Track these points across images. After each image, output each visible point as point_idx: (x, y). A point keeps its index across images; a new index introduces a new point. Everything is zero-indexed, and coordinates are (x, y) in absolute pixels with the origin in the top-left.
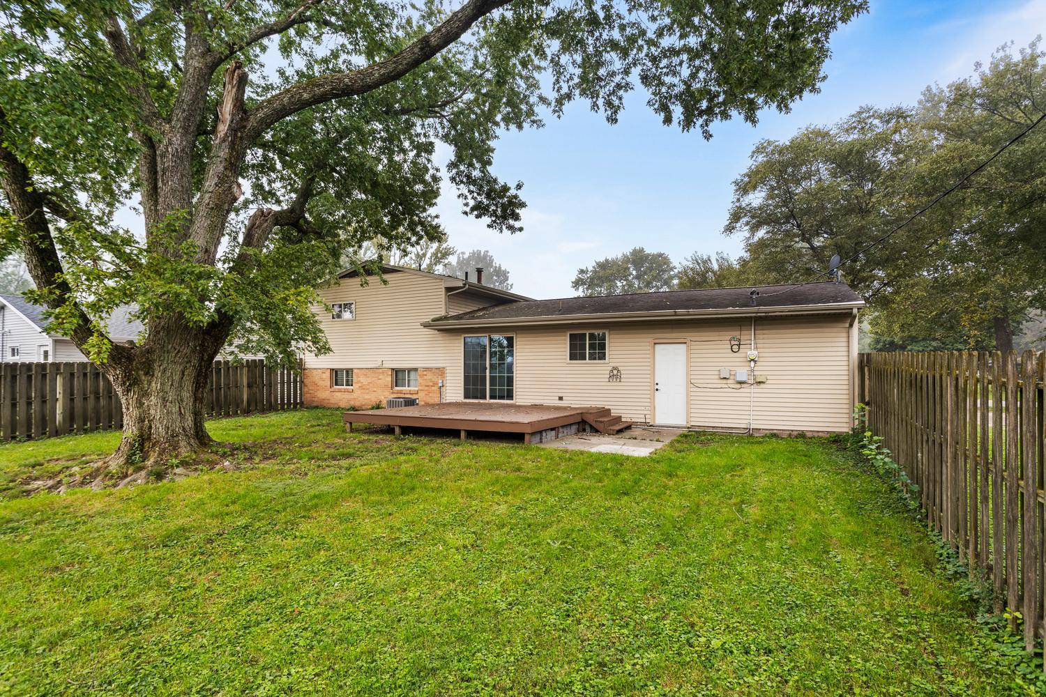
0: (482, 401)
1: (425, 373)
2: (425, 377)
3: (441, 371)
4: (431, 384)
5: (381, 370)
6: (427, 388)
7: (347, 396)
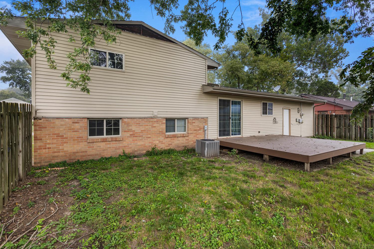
0: (228, 137)
1: (194, 121)
2: (194, 124)
3: (205, 120)
4: (198, 129)
5: (155, 120)
6: (195, 132)
7: (114, 145)
